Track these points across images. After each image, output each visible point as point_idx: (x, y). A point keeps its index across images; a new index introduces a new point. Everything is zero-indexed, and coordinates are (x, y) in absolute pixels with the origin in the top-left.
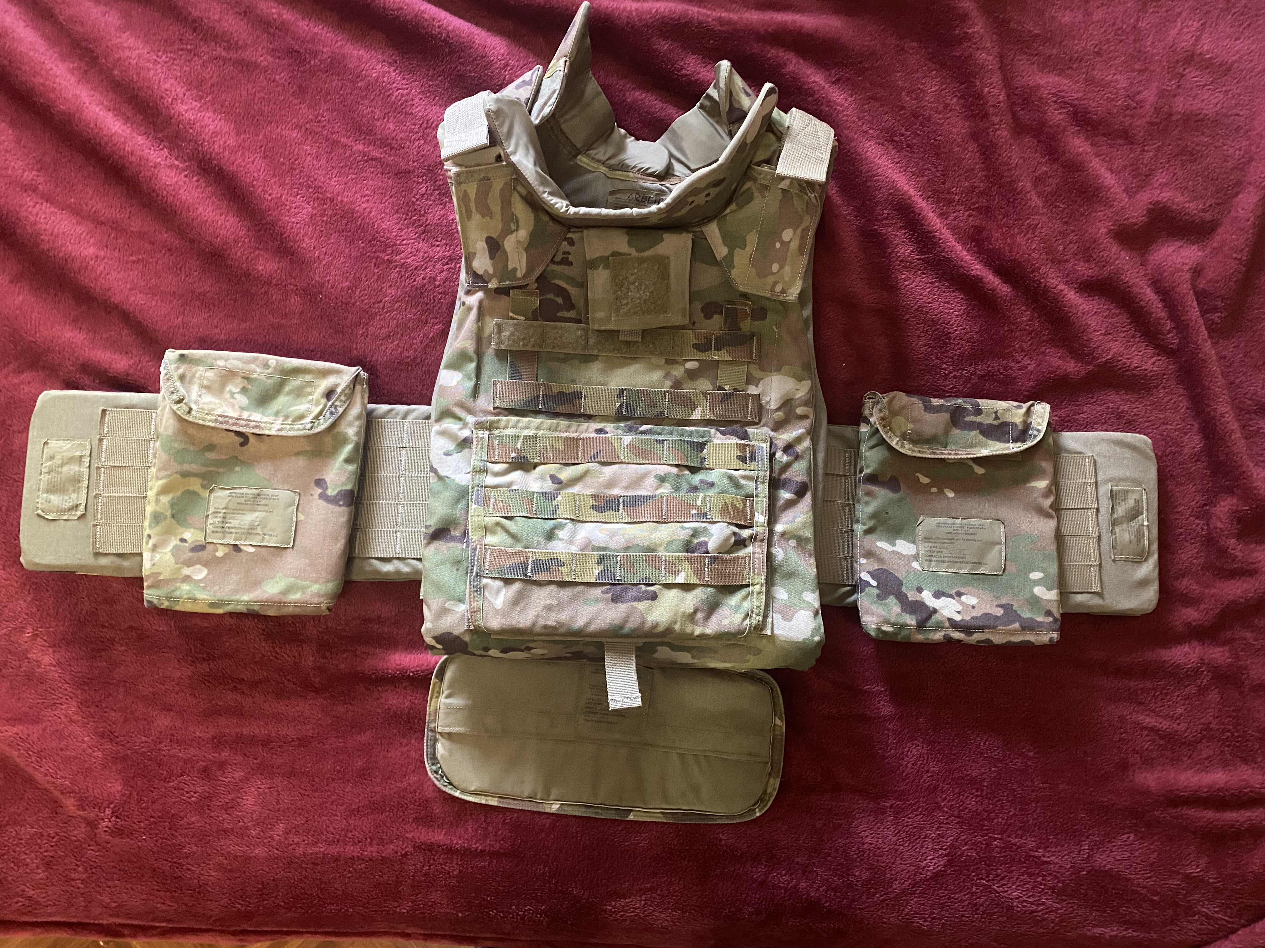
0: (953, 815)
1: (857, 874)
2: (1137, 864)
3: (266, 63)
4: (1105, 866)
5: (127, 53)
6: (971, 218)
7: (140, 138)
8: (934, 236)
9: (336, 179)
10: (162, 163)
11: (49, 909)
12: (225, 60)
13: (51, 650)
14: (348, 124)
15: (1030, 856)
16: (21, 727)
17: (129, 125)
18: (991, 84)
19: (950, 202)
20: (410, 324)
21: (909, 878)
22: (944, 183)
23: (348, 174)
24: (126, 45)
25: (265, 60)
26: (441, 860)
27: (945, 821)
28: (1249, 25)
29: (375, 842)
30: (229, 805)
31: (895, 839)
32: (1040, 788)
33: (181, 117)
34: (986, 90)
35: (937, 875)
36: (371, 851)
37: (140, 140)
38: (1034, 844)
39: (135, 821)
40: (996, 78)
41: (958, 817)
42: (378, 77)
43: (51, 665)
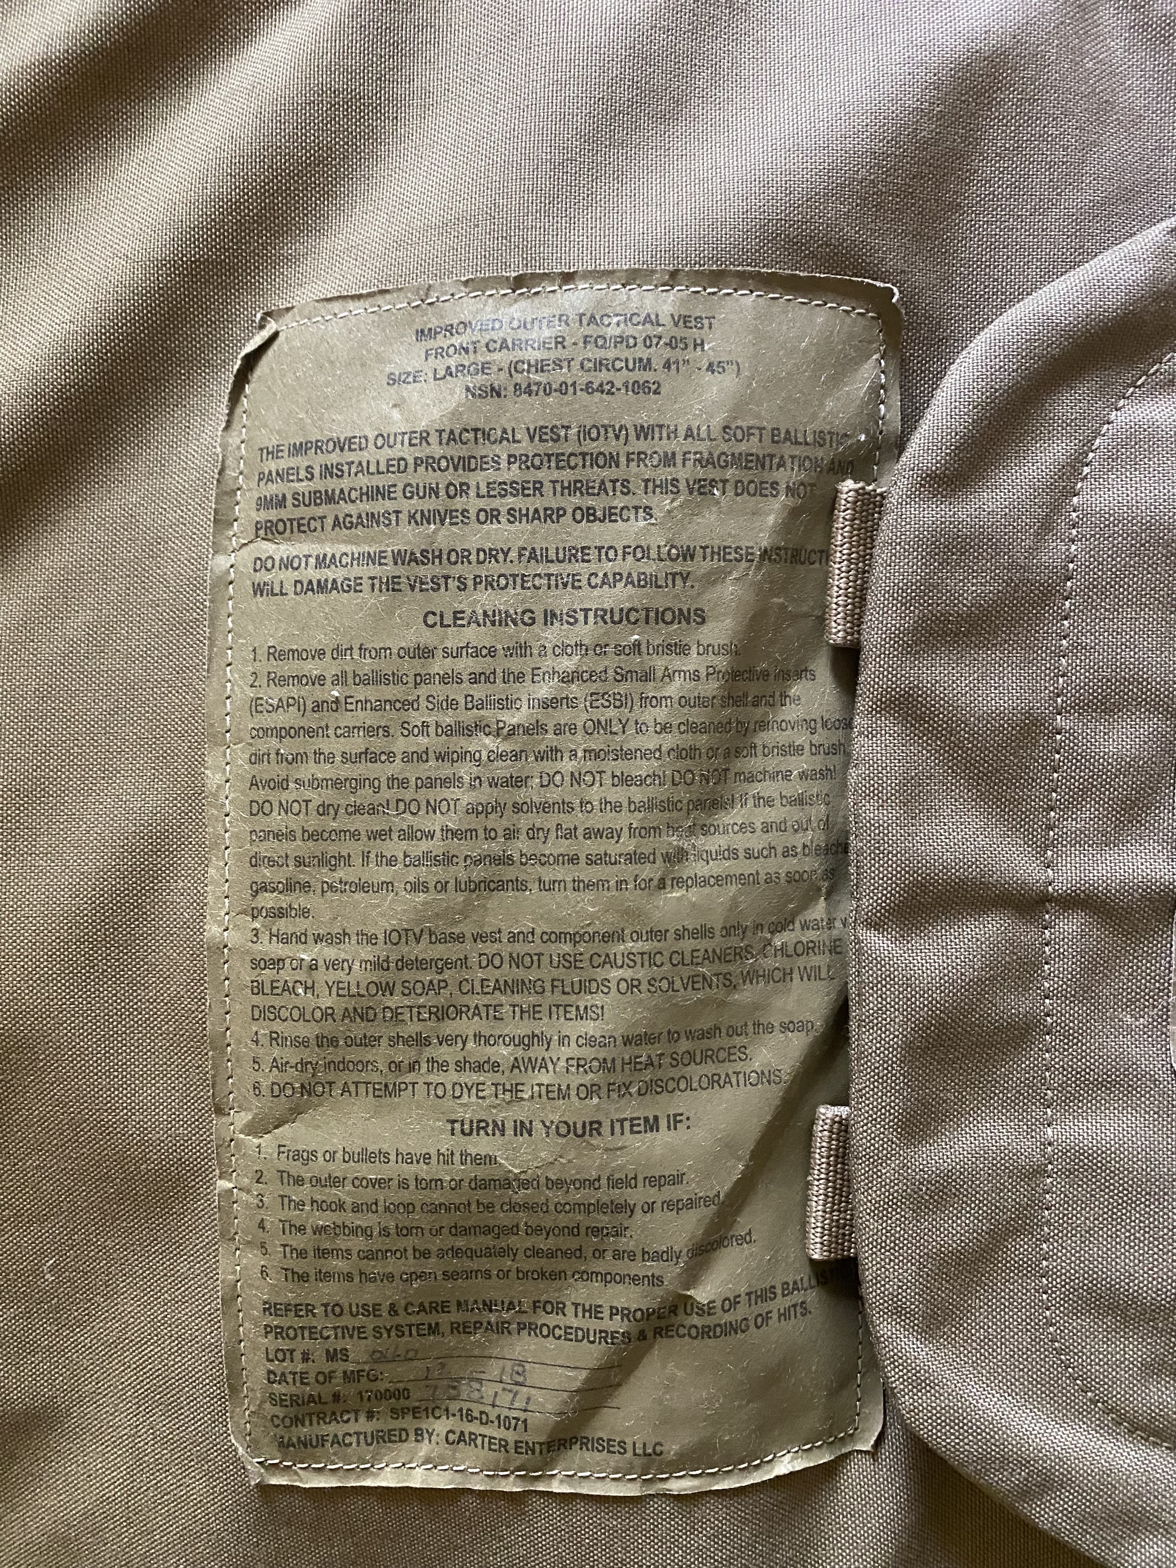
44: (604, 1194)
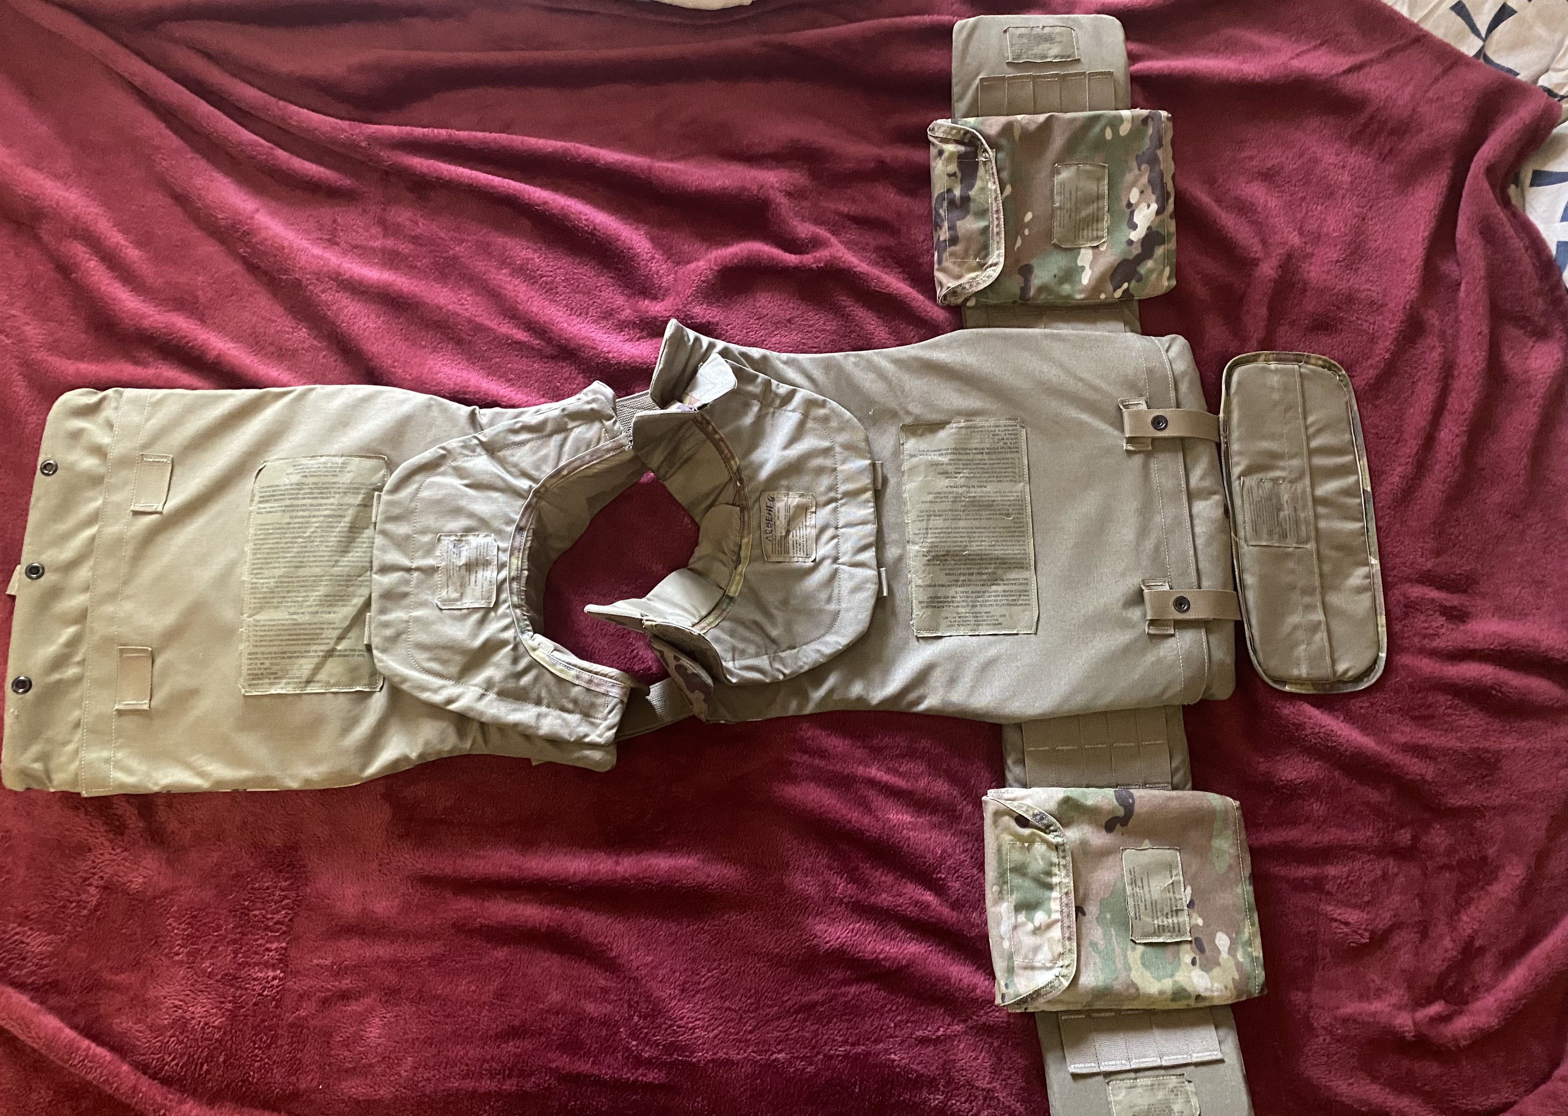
44: (318, 626)
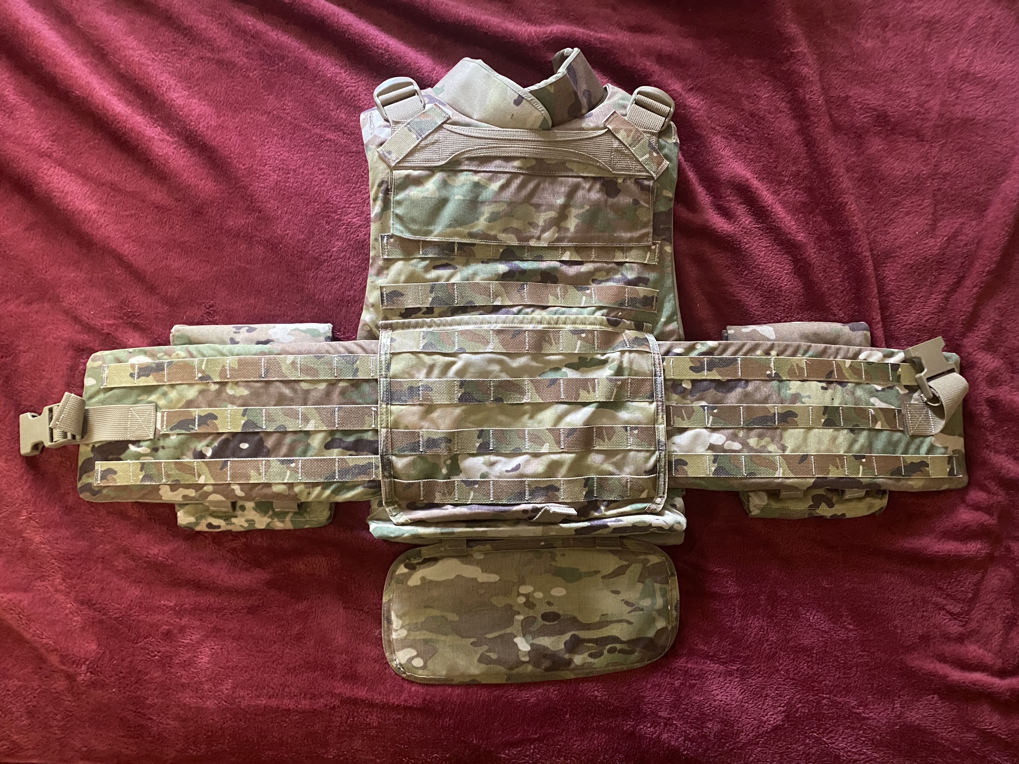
0: (788, 678)
1: (710, 726)
2: (941, 720)
3: (242, 63)
4: (914, 722)
5: (131, 52)
6: (798, 196)
7: (138, 117)
8: (767, 210)
9: (298, 155)
10: (156, 137)
11: (30, 753)
12: (208, 59)
13: (42, 530)
14: (307, 113)
15: (853, 713)
16: (15, 595)
17: (130, 107)
18: (811, 92)
19: (780, 183)
20: (352, 269)
21: (753, 730)
22: (776, 168)
23: (308, 152)
24: (130, 46)
25: (242, 61)
26: (363, 713)
27: (783, 683)
28: (1011, 52)
29: (308, 696)
30: (187, 663)
31: (741, 697)
32: (860, 655)
33: (173, 102)
34: (808, 96)
35: (776, 728)
36: (305, 704)
37: (139, 119)
38: (855, 702)
39: (107, 676)
40: (816, 88)
41: (793, 679)
42: (332, 77)
43: (42, 543)
